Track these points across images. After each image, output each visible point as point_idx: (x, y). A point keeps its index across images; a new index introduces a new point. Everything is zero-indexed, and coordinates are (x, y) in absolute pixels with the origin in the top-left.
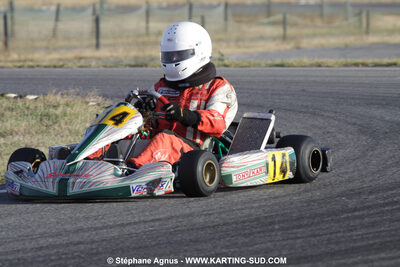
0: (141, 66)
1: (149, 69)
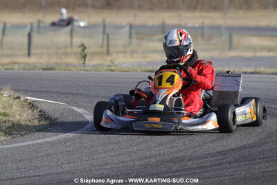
0: (51, 69)
1: (56, 71)
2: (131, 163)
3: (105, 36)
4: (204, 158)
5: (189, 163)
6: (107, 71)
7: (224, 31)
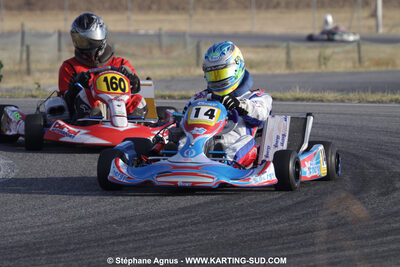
2: (60, 226)
3: (25, 48)
4: (161, 217)
5: (140, 225)
6: (26, 97)
7: (189, 40)
